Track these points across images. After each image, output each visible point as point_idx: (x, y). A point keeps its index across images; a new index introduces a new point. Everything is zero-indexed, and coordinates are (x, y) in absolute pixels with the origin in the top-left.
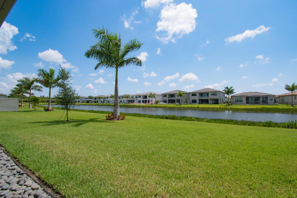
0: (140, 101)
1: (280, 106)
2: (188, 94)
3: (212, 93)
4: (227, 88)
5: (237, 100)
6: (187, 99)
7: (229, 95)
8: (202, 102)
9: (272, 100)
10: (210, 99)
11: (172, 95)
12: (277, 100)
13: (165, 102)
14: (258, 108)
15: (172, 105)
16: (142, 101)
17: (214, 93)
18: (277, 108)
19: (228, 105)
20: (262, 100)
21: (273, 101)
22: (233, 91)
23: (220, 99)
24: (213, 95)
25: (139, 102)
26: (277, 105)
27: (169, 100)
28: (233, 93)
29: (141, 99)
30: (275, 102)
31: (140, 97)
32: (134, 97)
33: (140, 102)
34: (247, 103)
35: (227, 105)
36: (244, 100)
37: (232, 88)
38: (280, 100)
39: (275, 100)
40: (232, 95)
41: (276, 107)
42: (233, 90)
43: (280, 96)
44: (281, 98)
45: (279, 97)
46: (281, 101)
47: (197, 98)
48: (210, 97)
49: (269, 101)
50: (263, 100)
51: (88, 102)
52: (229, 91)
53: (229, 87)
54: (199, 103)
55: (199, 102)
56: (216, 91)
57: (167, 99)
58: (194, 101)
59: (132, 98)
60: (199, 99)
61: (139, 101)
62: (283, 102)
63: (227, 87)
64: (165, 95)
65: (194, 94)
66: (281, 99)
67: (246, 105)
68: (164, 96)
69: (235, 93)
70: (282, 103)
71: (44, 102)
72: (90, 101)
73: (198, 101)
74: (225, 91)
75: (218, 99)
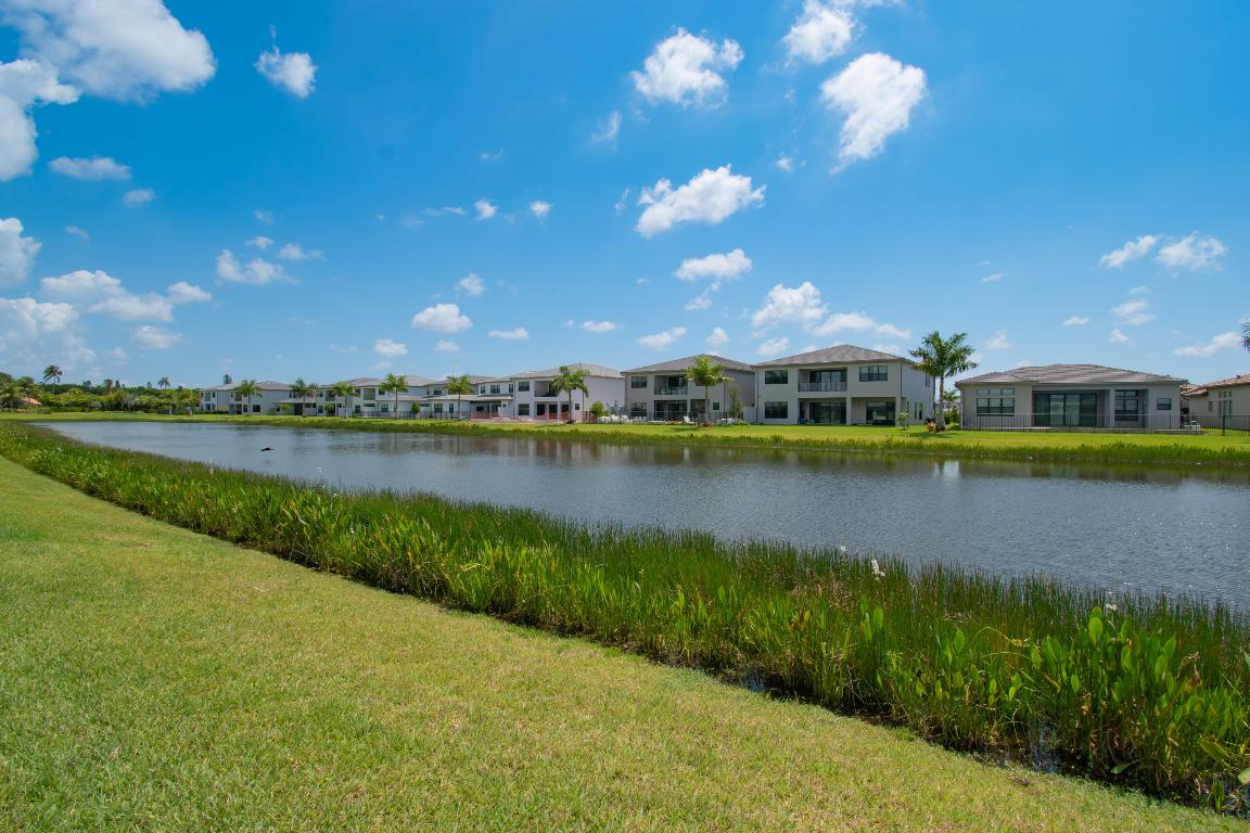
0: (528, 406)
1: (1213, 442)
2: (747, 373)
3: (865, 371)
4: (934, 339)
5: (983, 403)
6: (734, 399)
7: (942, 379)
8: (815, 413)
9: (1169, 407)
10: (854, 399)
11: (673, 381)
12: (1193, 406)
13: (637, 412)
14: (1092, 448)
15: (661, 429)
16: (533, 409)
17: (875, 371)
18: (1193, 451)
19: (937, 430)
20: (1116, 404)
21: (1176, 412)
22: (963, 358)
23: (903, 399)
24: (870, 377)
25: (521, 413)
26: (1196, 433)
27: (659, 405)
28: (964, 367)
29: (530, 398)
30: (1182, 420)
31: (527, 389)
32: (504, 389)
33: (523, 410)
34: (1037, 422)
35: (931, 429)
36: (1025, 409)
37: (963, 344)
38: (1210, 409)
39: (1185, 410)
40: (961, 376)
41: (1188, 446)
42: (967, 351)
43: (1208, 388)
44: (1214, 397)
45: (1205, 394)
46: (1215, 413)
47: (790, 394)
48: (856, 388)
49: (1152, 411)
50: (1120, 408)
51: (298, 410)
52: (943, 357)
53: (945, 337)
54: (802, 421)
55: (802, 413)
56: (885, 361)
57: (648, 396)
58: (777, 412)
59: (495, 391)
60: (802, 402)
61: (520, 406)
62: (1228, 420)
63: (936, 336)
64: (637, 381)
65: (776, 376)
66: (1216, 407)
67: (1031, 431)
68: (635, 385)
69: (975, 365)
70: (1224, 424)
71: (91, 409)
72: (308, 405)
73: (793, 411)
74: (925, 355)
75: (894, 398)
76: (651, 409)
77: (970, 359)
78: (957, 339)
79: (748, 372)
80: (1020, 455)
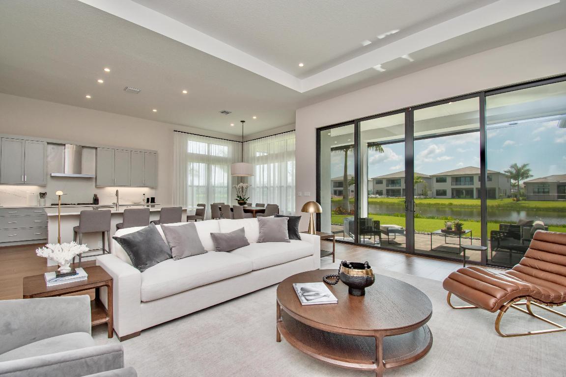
4: (515, 166)
6: (425, 188)
7: (519, 181)
8: (457, 194)
10: (477, 188)
11: (394, 181)
13: (380, 193)
19: (517, 200)
22: (527, 173)
23: (499, 188)
27: (388, 191)
28: (528, 177)
34: (560, 197)
35: (514, 200)
36: (554, 193)
37: (527, 168)
40: (526, 180)
42: (528, 170)
47: (448, 186)
52: (518, 173)
54: (453, 197)
55: (453, 194)
57: (383, 187)
58: (441, 193)
60: (453, 189)
64: (379, 181)
65: (441, 179)
67: (557, 201)
68: (378, 183)
69: (532, 176)
73: (449, 193)
74: (511, 173)
75: (495, 188)
76: (384, 192)
77: (531, 173)
78: (524, 166)
79: (429, 178)
80: (555, 210)
